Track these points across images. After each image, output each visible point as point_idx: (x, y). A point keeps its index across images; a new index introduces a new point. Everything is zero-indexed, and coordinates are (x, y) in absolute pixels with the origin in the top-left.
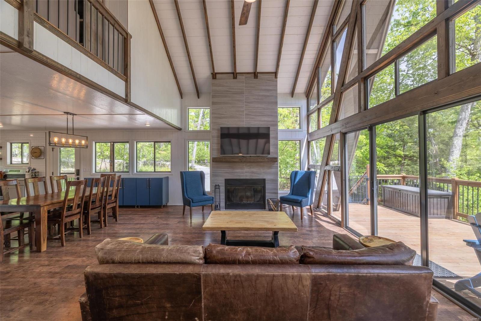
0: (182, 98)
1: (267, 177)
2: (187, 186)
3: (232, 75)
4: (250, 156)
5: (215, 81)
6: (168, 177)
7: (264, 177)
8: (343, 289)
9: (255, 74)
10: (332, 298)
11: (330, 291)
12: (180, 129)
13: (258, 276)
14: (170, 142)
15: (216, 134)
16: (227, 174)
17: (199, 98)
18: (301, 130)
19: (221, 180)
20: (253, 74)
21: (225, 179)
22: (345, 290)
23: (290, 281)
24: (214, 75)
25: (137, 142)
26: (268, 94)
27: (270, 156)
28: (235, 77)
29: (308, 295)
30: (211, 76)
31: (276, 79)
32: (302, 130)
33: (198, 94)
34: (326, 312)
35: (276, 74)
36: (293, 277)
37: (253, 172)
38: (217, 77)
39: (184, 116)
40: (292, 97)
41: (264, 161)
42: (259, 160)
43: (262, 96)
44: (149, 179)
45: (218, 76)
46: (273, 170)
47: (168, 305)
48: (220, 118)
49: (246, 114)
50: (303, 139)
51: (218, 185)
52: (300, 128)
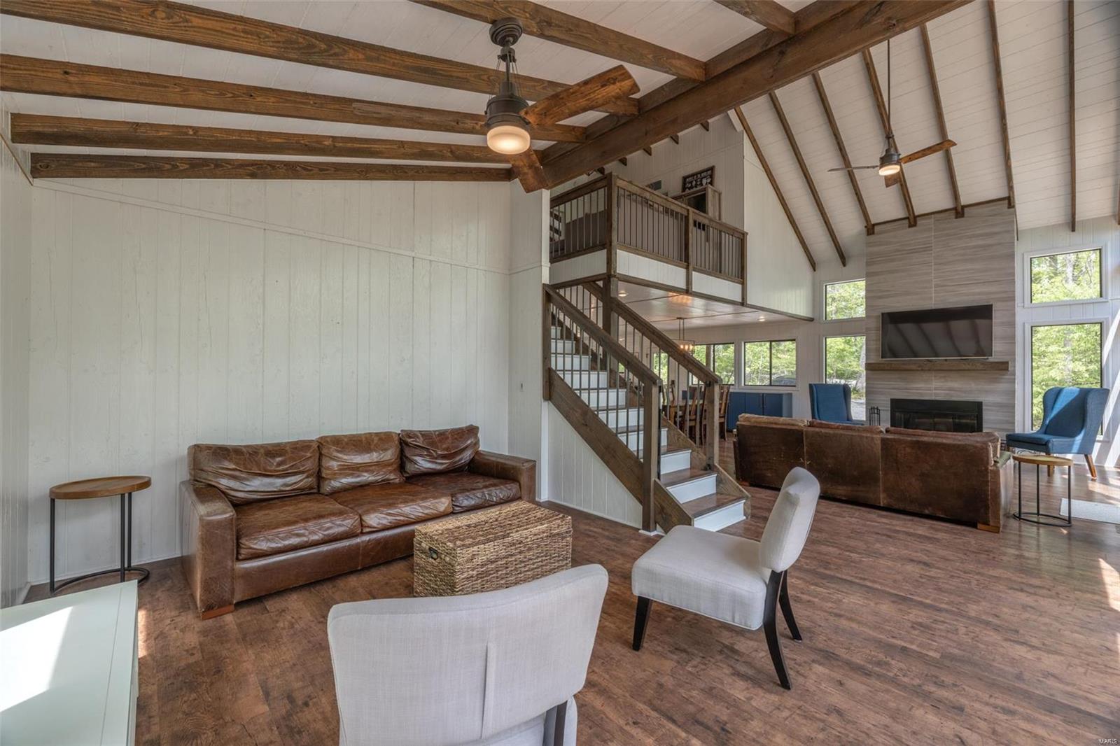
0: (815, 270)
1: (986, 399)
2: (820, 406)
3: (906, 222)
4: (946, 360)
5: (872, 238)
6: (791, 394)
7: (979, 399)
8: (907, 449)
9: (959, 211)
10: (899, 455)
11: (897, 449)
12: (811, 320)
13: (842, 435)
14: (794, 340)
15: (876, 323)
16: (895, 391)
17: (844, 265)
18: (1102, 300)
19: (884, 400)
20: (954, 211)
21: (891, 400)
22: (908, 450)
23: (865, 439)
24: (870, 229)
25: (745, 343)
26: (989, 241)
27: (991, 359)
28: (912, 223)
29: (880, 451)
30: (865, 230)
31: (1012, 210)
32: (1105, 300)
33: (843, 258)
34: (895, 465)
35: (1009, 201)
36: (867, 437)
37: (950, 389)
38: (876, 231)
39: (818, 299)
40: (1073, 230)
41: (974, 367)
42: (964, 367)
43: (974, 247)
44: (763, 394)
45: (877, 229)
46: (1002, 386)
47: (783, 448)
48: (880, 297)
49: (937, 286)
50: (1107, 319)
51: (877, 409)
52: (1101, 296)
